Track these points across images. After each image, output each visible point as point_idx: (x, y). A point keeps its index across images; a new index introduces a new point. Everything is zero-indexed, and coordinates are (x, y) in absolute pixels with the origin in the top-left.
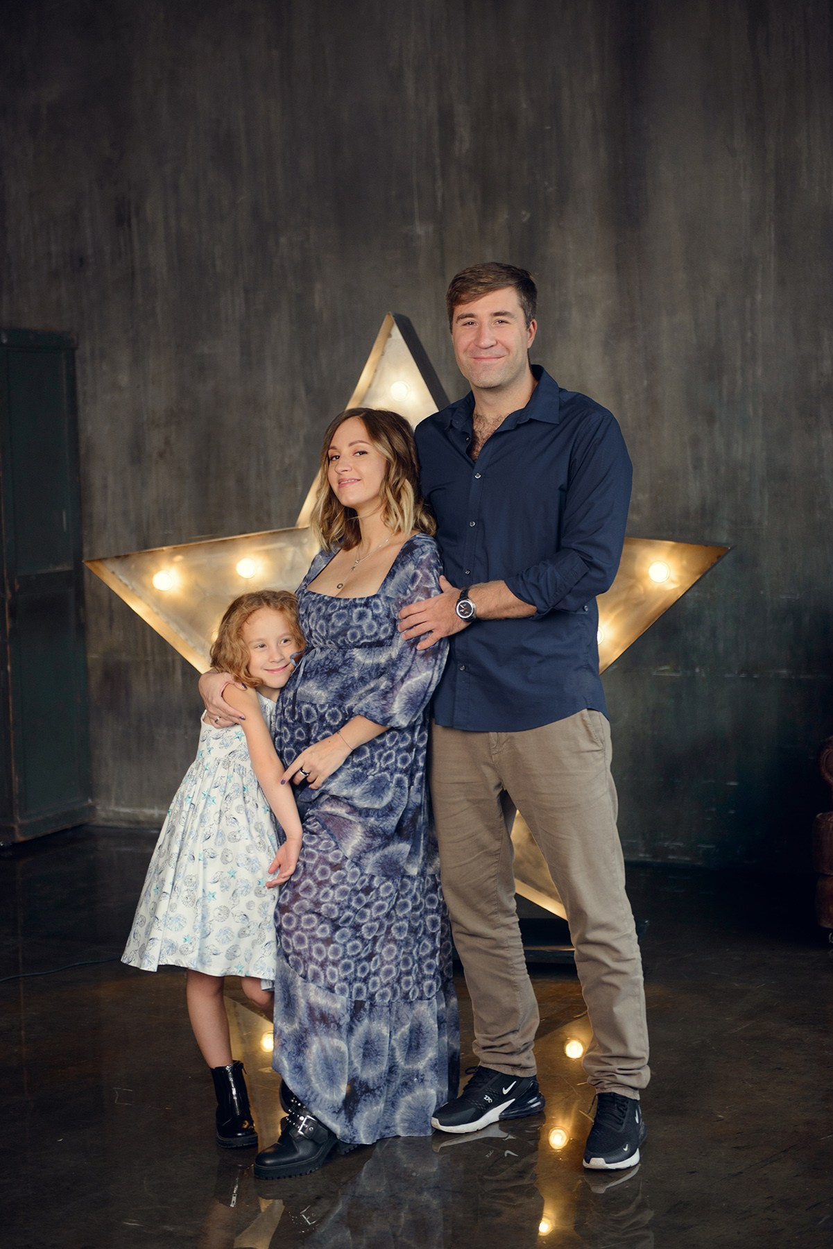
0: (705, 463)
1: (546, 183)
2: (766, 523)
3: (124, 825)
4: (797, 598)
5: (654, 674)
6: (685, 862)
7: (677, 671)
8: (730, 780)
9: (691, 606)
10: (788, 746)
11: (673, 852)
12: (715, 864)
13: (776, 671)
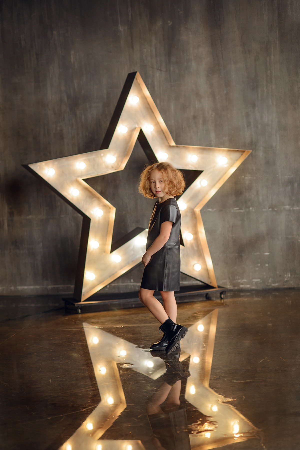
0: (252, 124)
1: (179, 10)
2: (278, 147)
4: (292, 177)
5: (232, 211)
6: (247, 287)
7: (242, 210)
8: (265, 252)
9: (247, 182)
10: (290, 237)
11: (242, 284)
12: (260, 287)
13: (284, 207)
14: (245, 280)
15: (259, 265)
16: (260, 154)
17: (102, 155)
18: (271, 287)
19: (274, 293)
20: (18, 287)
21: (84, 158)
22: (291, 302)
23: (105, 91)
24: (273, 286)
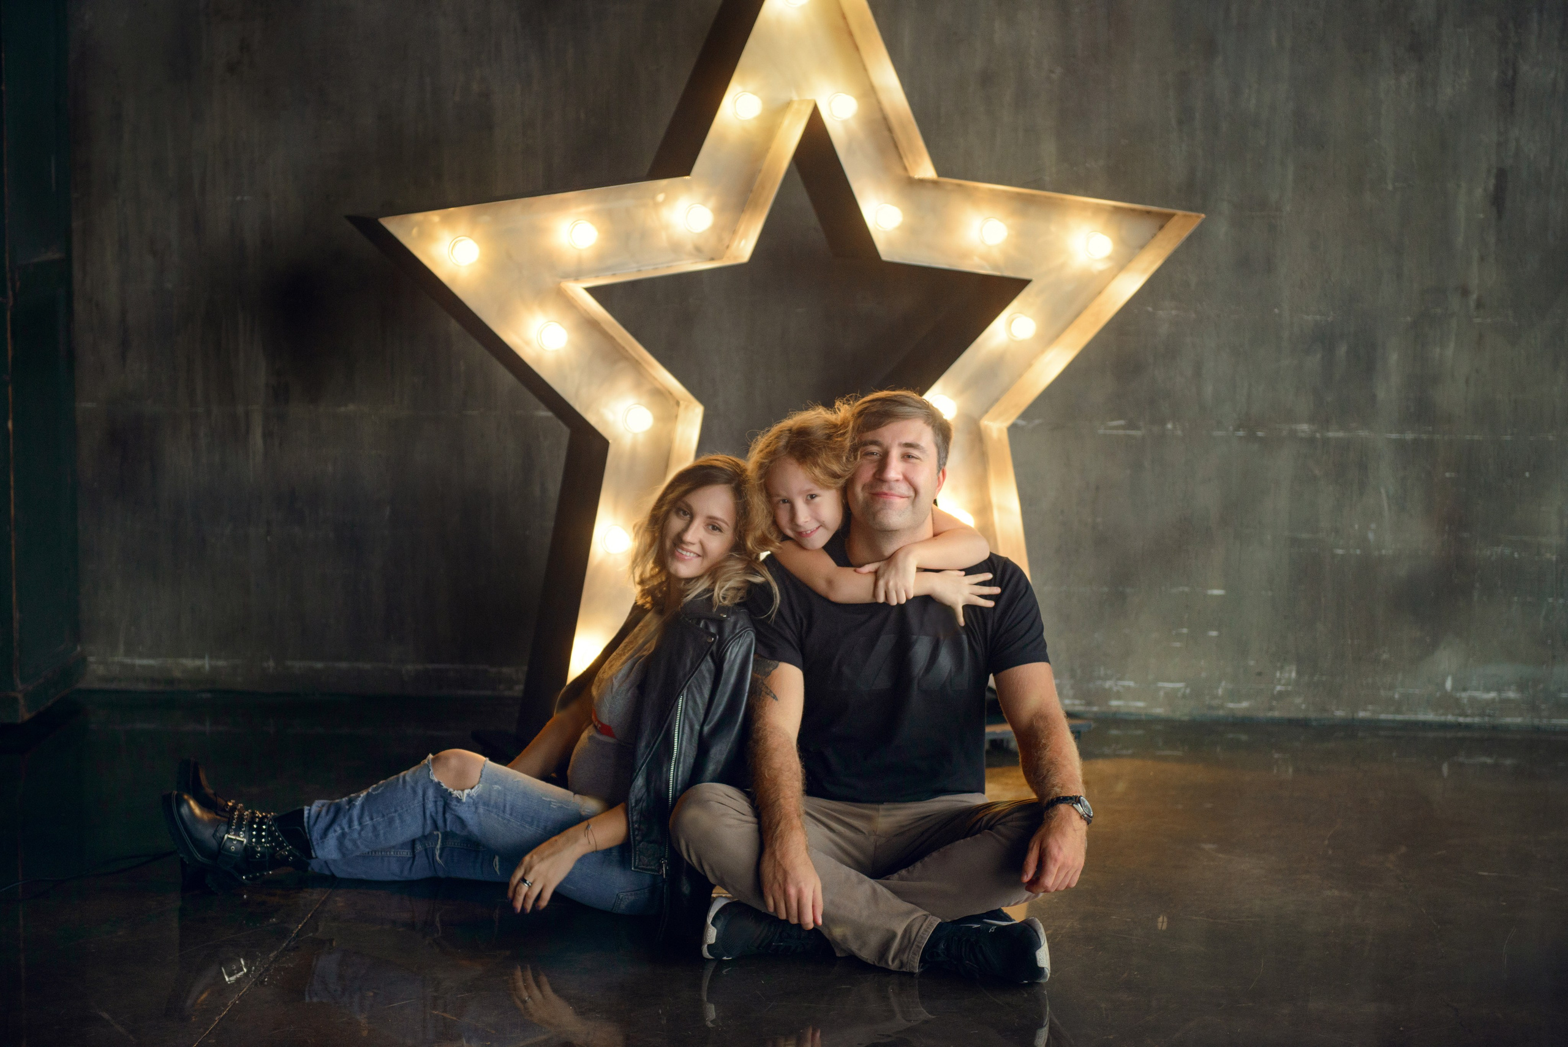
0: (1197, 116)
2: (1288, 208)
3: (142, 686)
4: (1330, 319)
5: (1101, 431)
6: (1137, 709)
7: (1137, 428)
8: (1212, 588)
9: (1164, 330)
10: (1305, 536)
11: (1118, 696)
12: (1183, 712)
13: (1293, 427)
14: (1131, 684)
15: (1185, 631)
16: (1222, 229)
17: (660, 197)
18: (1221, 713)
19: (1231, 736)
20: (289, 663)
21: (591, 207)
22: (1291, 771)
24: (1232, 709)
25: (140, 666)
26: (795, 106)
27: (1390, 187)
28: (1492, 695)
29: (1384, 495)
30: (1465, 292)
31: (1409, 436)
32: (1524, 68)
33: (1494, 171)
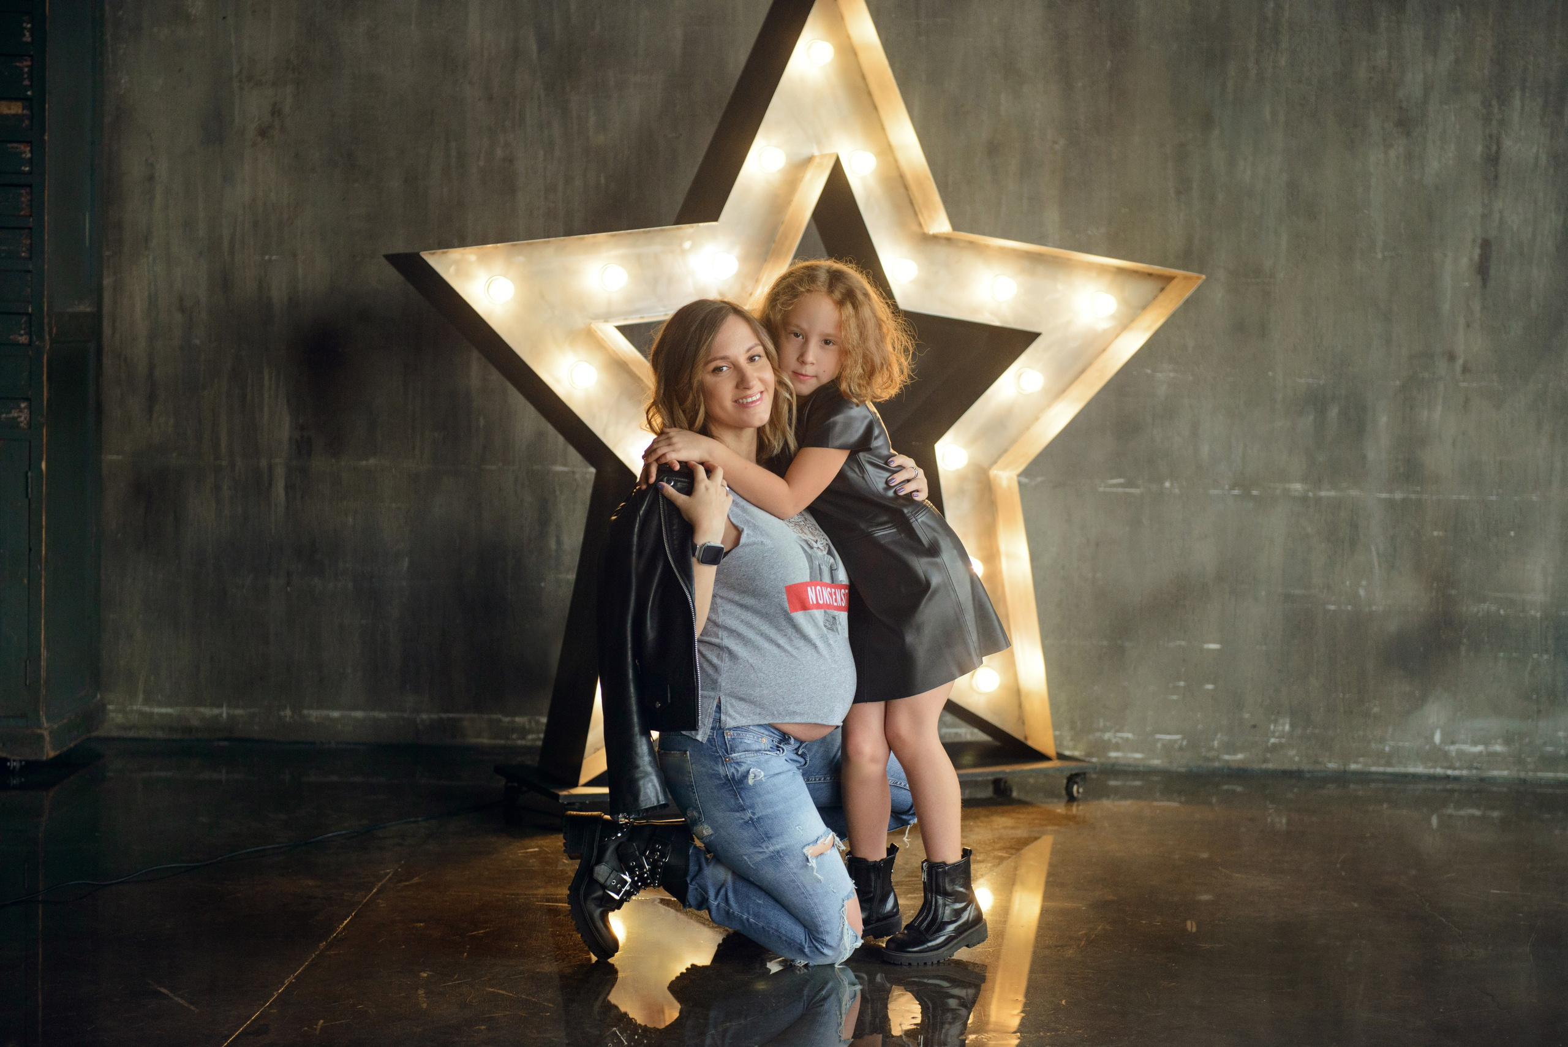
0: (1195, 186)
2: (1282, 275)
3: (160, 734)
4: (1322, 382)
5: (1101, 489)
6: (1136, 759)
7: (1136, 486)
8: (1209, 642)
9: (1162, 392)
10: (1297, 592)
11: (1117, 747)
12: (1181, 763)
13: (1287, 486)
14: (1130, 736)
15: (1182, 684)
16: (1220, 291)
17: (687, 245)
18: (1217, 764)
19: (1226, 787)
20: (305, 712)
21: (621, 251)
22: (1284, 821)
23: (679, 33)
24: (1227, 761)
25: (158, 714)
26: (817, 160)
27: (1380, 256)
28: (1480, 748)
29: (1374, 553)
30: (1452, 357)
31: (1398, 496)
32: (1507, 143)
33: (1479, 241)
